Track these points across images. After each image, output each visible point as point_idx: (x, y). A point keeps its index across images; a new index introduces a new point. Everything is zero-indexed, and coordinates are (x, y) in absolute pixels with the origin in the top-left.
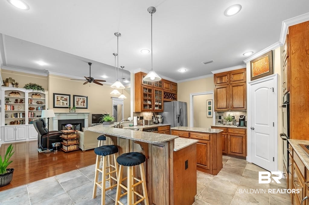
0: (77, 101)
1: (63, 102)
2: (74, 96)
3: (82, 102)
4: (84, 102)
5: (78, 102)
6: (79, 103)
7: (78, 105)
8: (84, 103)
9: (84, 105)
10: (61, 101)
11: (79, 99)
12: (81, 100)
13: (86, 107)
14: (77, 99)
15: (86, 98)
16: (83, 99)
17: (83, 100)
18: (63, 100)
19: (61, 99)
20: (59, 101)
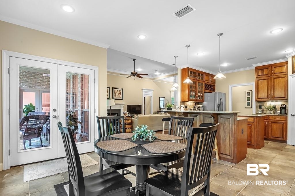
2: (113, 88)
3: (118, 94)
4: (120, 94)
5: (115, 94)
6: (117, 94)
7: (116, 96)
11: (117, 91)
12: (118, 92)
13: (121, 98)
14: (115, 91)
15: (122, 90)
16: (120, 91)
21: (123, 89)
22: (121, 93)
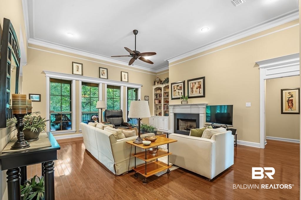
0: (192, 87)
1: (178, 92)
2: (188, 81)
3: (197, 88)
4: (200, 87)
5: (192, 89)
6: (194, 89)
7: (193, 93)
8: (200, 89)
9: (200, 92)
10: (177, 91)
11: (194, 84)
12: (197, 85)
13: (202, 94)
14: (192, 84)
15: (202, 80)
16: (199, 82)
17: (199, 84)
18: (178, 90)
19: (177, 89)
20: (175, 91)
21: (203, 78)
22: (200, 85)
